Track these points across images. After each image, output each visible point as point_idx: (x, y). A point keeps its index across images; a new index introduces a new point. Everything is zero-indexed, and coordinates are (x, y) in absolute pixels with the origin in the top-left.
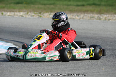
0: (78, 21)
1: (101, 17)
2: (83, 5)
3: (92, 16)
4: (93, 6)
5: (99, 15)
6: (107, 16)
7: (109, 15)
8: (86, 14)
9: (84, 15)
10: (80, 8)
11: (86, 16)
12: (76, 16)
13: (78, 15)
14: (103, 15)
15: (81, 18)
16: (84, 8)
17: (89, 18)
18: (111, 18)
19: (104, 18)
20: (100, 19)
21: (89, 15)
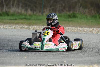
0: (10, 30)
1: (30, 28)
2: (16, 19)
3: (22, 27)
4: (24, 20)
5: (28, 26)
6: (36, 27)
7: (37, 27)
8: (17, 26)
9: (16, 26)
10: (12, 21)
11: (17, 27)
12: (9, 27)
13: (11, 26)
14: (32, 26)
15: (13, 28)
16: (16, 21)
17: (19, 28)
18: (39, 28)
19: (32, 28)
20: (29, 29)
21: (20, 26)
